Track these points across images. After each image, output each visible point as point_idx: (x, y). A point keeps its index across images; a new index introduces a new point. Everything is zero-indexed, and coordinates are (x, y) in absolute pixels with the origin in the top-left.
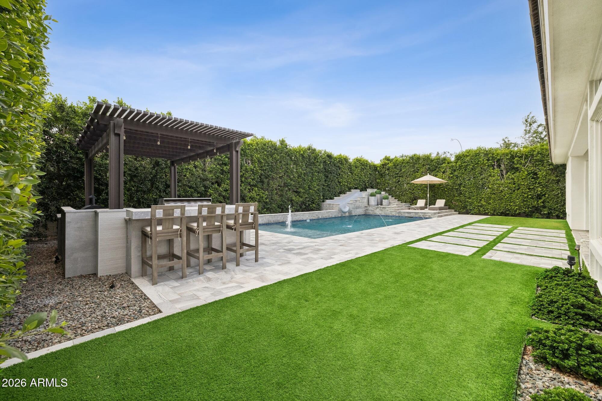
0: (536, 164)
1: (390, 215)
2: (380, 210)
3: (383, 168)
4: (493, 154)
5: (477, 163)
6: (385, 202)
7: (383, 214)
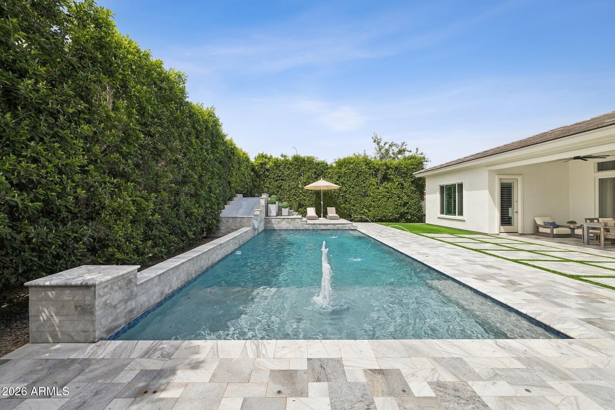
0: (402, 176)
1: (302, 228)
2: (287, 222)
3: (261, 168)
4: (374, 164)
5: (361, 171)
6: (286, 212)
7: (291, 228)
